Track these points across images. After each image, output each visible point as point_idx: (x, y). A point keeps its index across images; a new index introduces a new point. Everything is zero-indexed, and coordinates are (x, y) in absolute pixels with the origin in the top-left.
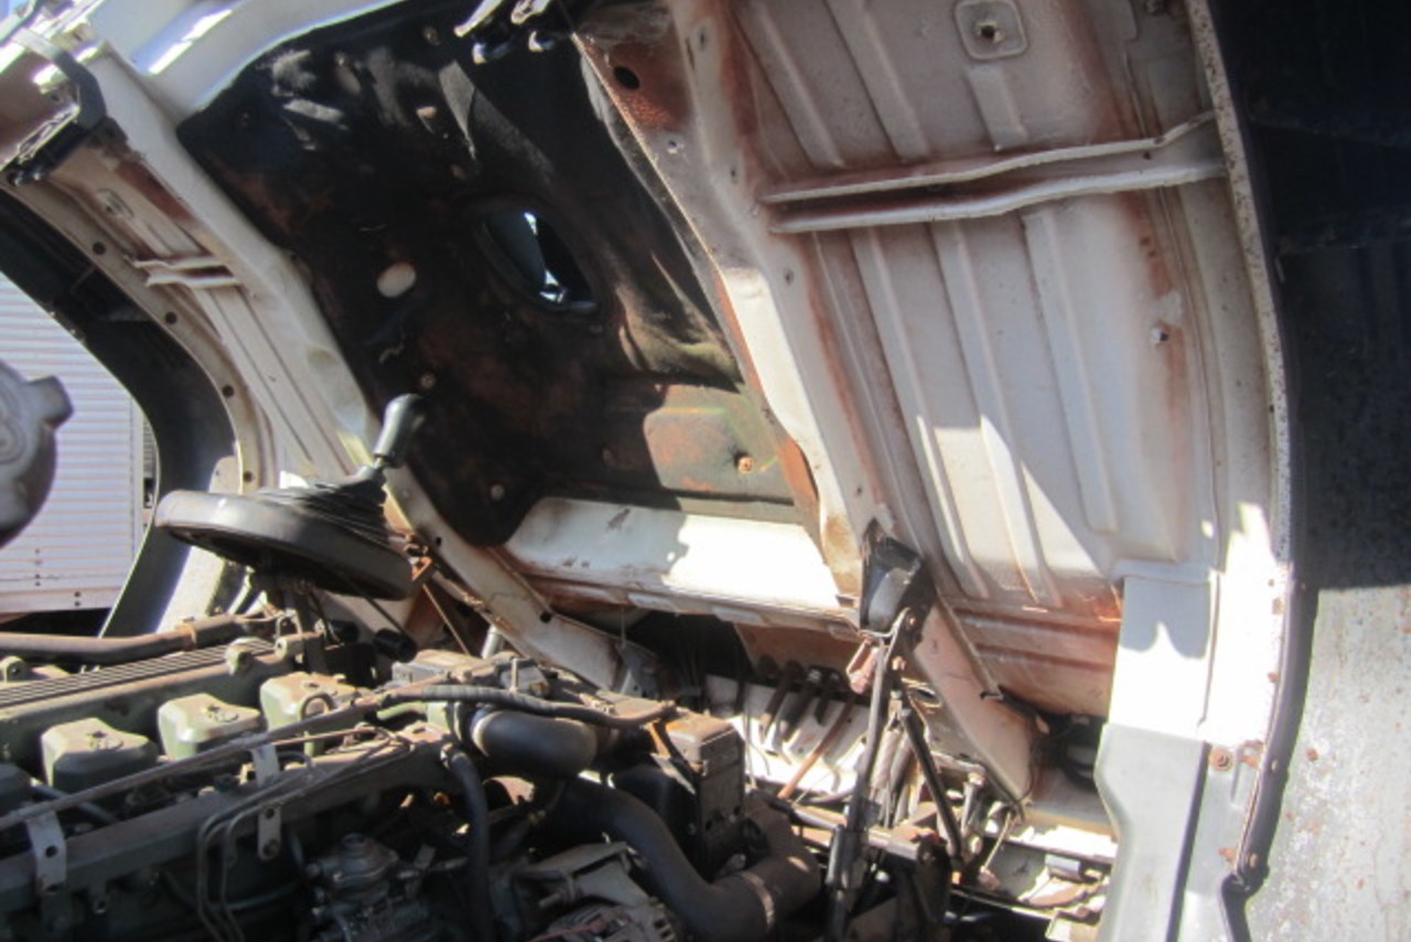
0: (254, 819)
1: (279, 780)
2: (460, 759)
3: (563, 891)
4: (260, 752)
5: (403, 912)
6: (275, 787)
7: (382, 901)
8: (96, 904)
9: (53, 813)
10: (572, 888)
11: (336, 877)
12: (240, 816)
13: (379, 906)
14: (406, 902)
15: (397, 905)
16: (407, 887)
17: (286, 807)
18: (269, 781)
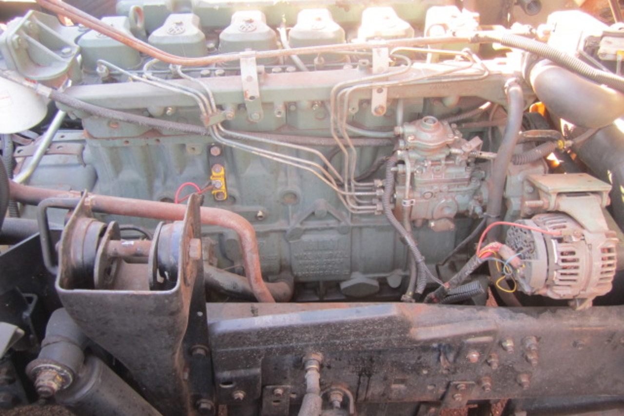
0: (370, 90)
1: (388, 72)
2: (516, 91)
3: (546, 201)
4: (379, 52)
5: (452, 170)
6: (384, 75)
7: (439, 160)
8: (276, 112)
9: (254, 58)
10: (552, 202)
11: (410, 138)
12: (355, 87)
13: (436, 163)
14: (454, 165)
15: (447, 165)
16: (458, 158)
17: (390, 88)
18: (380, 71)
